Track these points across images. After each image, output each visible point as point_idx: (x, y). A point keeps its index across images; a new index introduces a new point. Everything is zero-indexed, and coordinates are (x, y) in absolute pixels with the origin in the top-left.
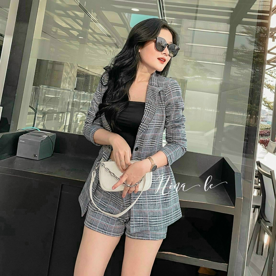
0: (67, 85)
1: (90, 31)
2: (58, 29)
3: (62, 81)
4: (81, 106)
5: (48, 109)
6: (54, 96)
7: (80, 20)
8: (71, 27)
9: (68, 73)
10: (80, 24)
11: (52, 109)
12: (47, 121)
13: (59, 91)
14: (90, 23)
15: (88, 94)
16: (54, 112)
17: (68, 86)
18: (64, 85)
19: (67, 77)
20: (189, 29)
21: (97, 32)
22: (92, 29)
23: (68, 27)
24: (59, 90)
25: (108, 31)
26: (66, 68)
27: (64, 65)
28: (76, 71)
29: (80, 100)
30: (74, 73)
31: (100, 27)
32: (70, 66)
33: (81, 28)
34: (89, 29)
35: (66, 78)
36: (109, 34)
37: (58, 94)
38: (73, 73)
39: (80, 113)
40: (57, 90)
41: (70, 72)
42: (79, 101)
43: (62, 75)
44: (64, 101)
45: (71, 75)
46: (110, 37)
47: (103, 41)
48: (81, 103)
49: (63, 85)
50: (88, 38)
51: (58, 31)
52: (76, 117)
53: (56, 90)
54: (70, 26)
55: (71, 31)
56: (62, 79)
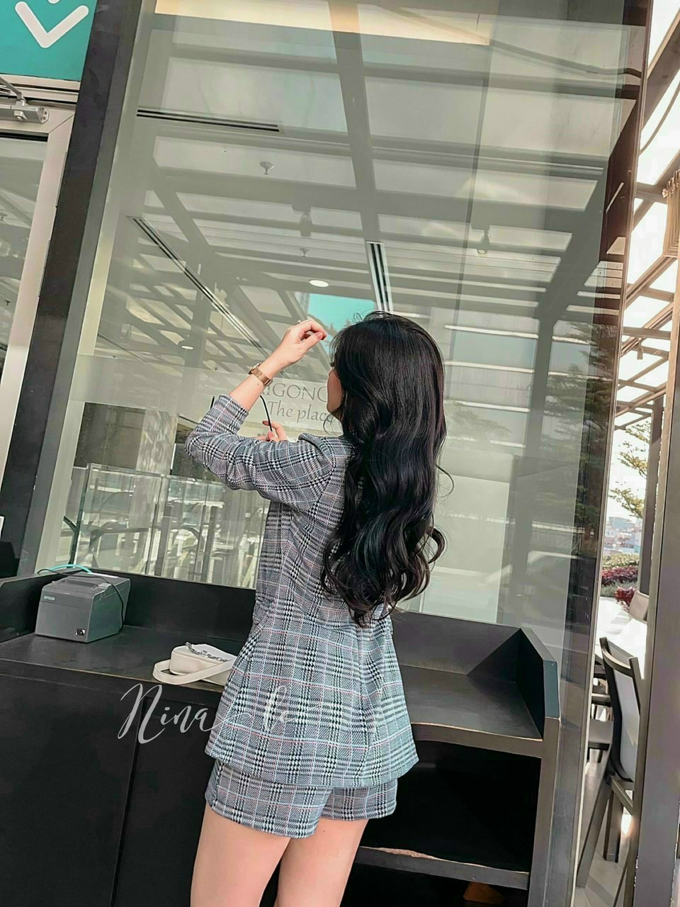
0: (152, 463)
1: (210, 332)
2: (133, 327)
3: (139, 453)
4: (185, 515)
5: (105, 523)
6: (119, 490)
7: (185, 307)
8: (163, 322)
9: (154, 434)
10: (185, 315)
11: (114, 521)
12: (102, 552)
13: (132, 477)
14: (210, 314)
15: (201, 484)
16: (118, 529)
17: (154, 464)
18: (145, 464)
19: (152, 443)
20: (447, 327)
21: (228, 335)
22: (214, 328)
23: (157, 321)
24: (132, 475)
25: (255, 333)
26: (151, 422)
27: (144, 413)
28: (173, 427)
29: (183, 500)
30: (169, 433)
31: (233, 324)
32: (160, 417)
33: (188, 327)
34: (209, 328)
35: (150, 447)
36: (257, 340)
37: (128, 486)
38: (166, 432)
39: (182, 530)
40: (126, 475)
41: (161, 431)
42: (179, 502)
43: (141, 438)
44: (144, 503)
45: (161, 438)
46: (260, 346)
47: (241, 357)
48: (184, 507)
49: (142, 464)
50: (207, 350)
51: (133, 333)
52: (173, 542)
53: (123, 474)
54: (161, 320)
55: (163, 332)
56: (140, 449)
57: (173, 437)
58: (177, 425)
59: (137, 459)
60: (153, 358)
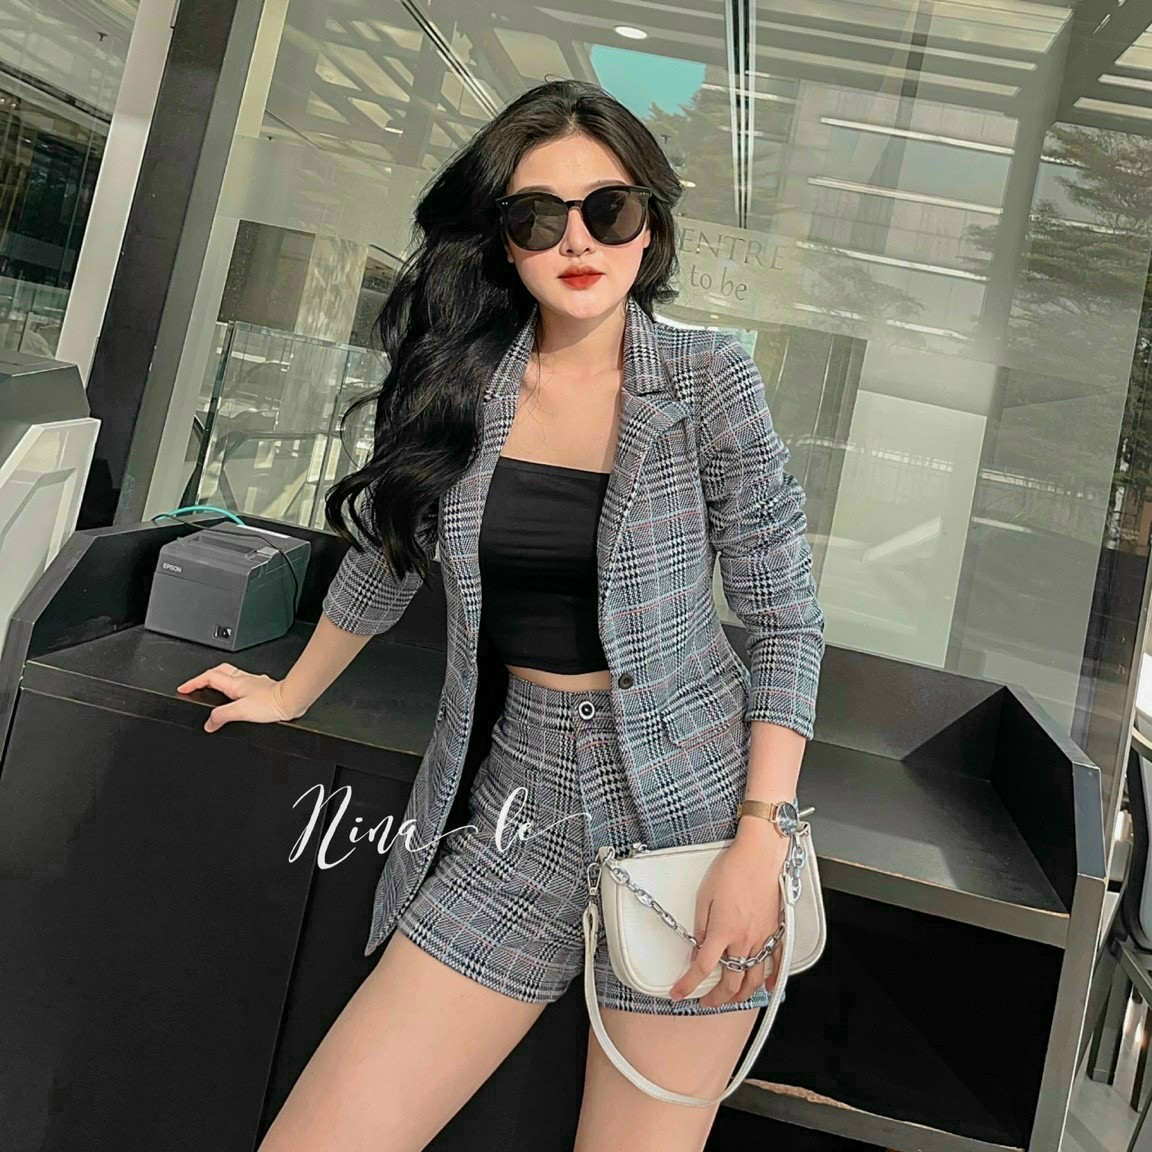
0: (323, 319)
1: (438, 108)
3: (302, 303)
6: (262, 360)
7: (399, 62)
8: (358, 85)
9: (328, 272)
10: (400, 76)
11: (254, 410)
13: (287, 340)
17: (326, 321)
18: (310, 320)
19: (324, 285)
22: (445, 104)
24: (288, 337)
30: (352, 270)
32: (340, 245)
33: (406, 98)
34: (437, 103)
35: (320, 291)
37: (280, 354)
38: (347, 269)
41: (339, 267)
43: (306, 276)
45: (339, 278)
49: (306, 319)
54: (354, 82)
55: (356, 101)
56: (305, 294)
57: (358, 278)
58: (365, 258)
59: (298, 311)
60: (336, 145)
